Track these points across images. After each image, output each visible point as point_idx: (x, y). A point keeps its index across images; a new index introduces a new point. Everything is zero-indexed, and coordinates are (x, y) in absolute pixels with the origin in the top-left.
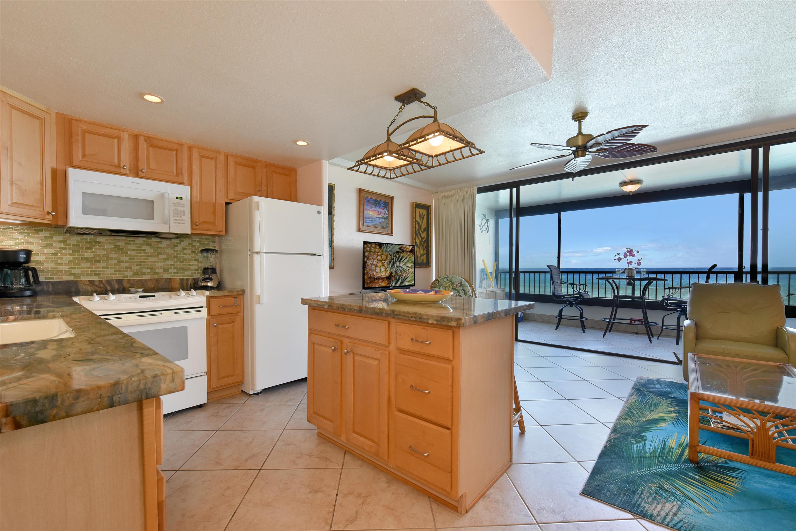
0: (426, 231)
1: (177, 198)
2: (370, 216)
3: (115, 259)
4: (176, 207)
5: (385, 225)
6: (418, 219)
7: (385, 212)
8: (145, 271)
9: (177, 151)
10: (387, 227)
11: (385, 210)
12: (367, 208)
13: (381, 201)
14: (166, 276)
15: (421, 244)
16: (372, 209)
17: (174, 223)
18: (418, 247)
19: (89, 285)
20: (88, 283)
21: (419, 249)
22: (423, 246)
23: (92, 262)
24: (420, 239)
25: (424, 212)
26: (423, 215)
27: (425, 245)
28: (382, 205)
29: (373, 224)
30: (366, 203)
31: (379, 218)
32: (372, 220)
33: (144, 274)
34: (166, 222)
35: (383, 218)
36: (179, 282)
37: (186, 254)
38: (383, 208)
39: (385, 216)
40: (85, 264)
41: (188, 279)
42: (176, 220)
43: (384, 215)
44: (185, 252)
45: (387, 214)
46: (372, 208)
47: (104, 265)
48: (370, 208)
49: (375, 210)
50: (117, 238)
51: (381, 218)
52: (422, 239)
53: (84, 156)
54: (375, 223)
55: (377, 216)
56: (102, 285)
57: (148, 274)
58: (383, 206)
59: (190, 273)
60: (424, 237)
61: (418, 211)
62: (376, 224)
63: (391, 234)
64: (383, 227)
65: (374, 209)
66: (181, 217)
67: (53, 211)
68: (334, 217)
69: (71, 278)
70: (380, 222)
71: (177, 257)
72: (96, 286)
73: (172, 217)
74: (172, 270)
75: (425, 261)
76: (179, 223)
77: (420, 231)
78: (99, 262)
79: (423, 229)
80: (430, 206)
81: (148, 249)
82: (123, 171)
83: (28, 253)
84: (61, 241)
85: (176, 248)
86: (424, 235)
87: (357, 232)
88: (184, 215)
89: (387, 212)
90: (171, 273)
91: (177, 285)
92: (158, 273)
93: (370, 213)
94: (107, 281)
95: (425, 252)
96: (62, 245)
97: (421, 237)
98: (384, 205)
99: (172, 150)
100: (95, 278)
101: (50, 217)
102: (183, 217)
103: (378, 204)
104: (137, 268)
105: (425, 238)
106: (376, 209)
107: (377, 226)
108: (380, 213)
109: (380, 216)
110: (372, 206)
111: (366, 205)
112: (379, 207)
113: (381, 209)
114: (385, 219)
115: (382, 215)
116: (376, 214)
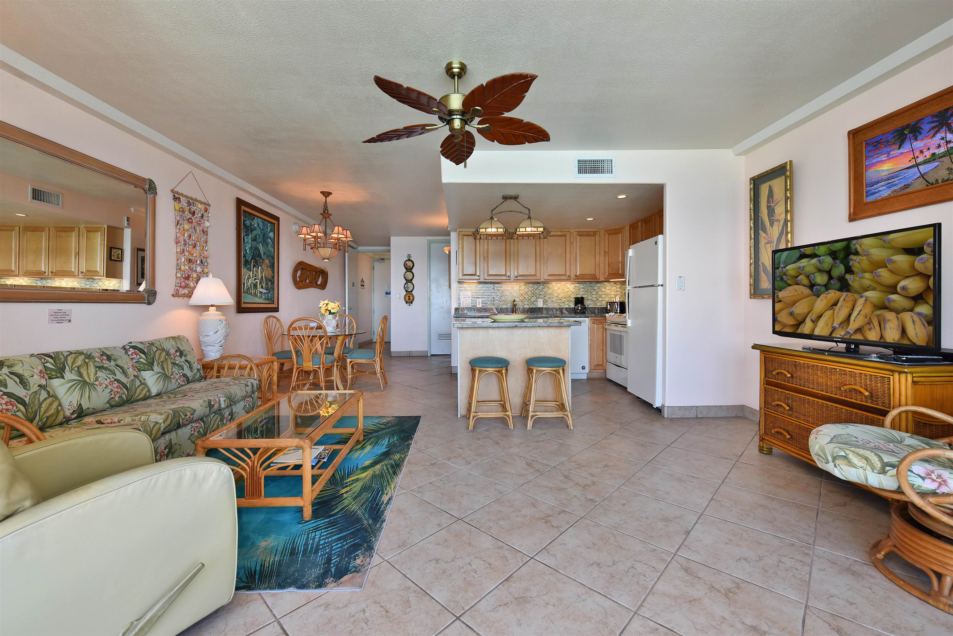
2: (886, 173)
5: (943, 174)
11: (939, 136)
12: (874, 161)
13: (921, 120)
29: (895, 191)
31: (917, 165)
35: (933, 159)
38: (932, 132)
39: (942, 150)
43: (935, 151)
45: (948, 143)
46: (889, 153)
48: (883, 157)
49: (902, 154)
51: (925, 162)
55: (910, 164)
58: (933, 128)
62: (907, 186)
65: (896, 152)
68: (788, 214)
70: (922, 176)
87: (848, 221)
93: (884, 168)
98: (934, 125)
103: (910, 132)
106: (906, 147)
107: (909, 190)
108: (922, 152)
109: (921, 159)
110: (889, 149)
111: (871, 156)
112: (916, 139)
113: (922, 139)
114: (941, 160)
115: (928, 154)
116: (905, 162)
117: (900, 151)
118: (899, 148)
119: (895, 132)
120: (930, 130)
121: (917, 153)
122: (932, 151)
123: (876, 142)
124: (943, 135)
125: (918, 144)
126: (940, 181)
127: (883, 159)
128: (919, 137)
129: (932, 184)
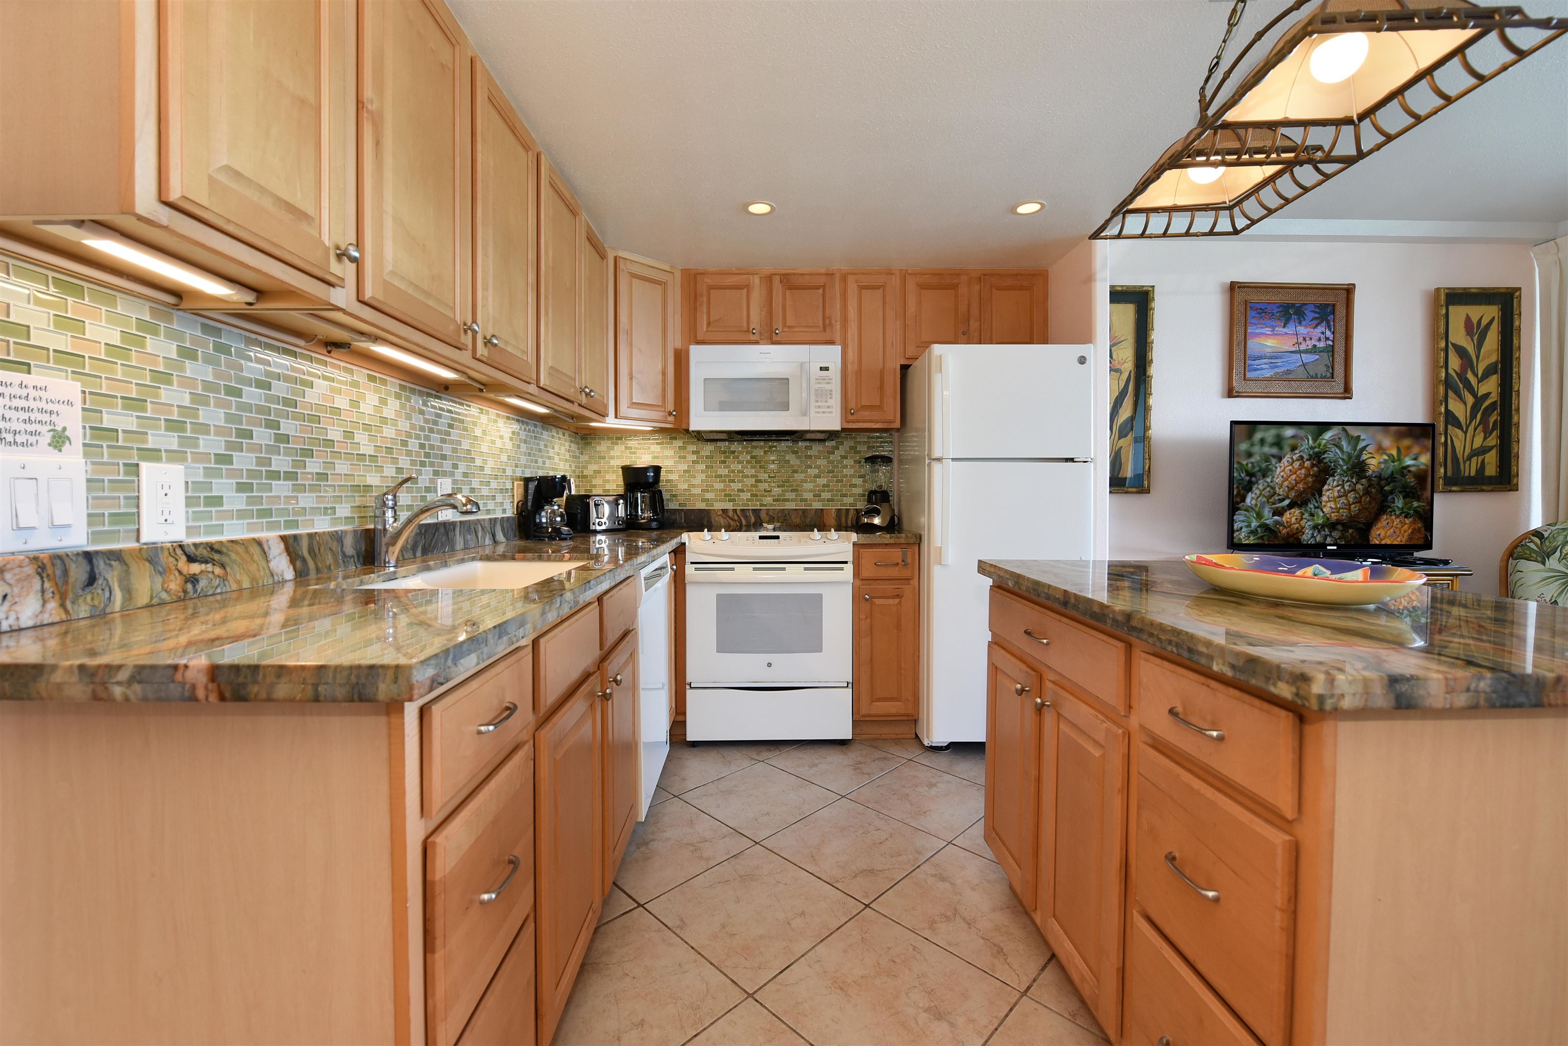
0: (1496, 373)
1: (821, 369)
2: (1269, 350)
3: (752, 476)
4: (820, 386)
5: (1322, 370)
6: (1459, 336)
7: (1323, 333)
8: (789, 495)
9: (824, 287)
10: (1329, 375)
11: (1320, 329)
12: (1257, 331)
13: (1306, 304)
14: (817, 505)
15: (1473, 416)
16: (1272, 331)
17: (816, 412)
18: (1460, 428)
19: (721, 515)
20: (721, 512)
21: (1466, 433)
22: (1484, 421)
23: (724, 481)
24: (1470, 400)
25: (1490, 313)
26: (1484, 322)
27: (1494, 417)
28: (1310, 315)
29: (1277, 373)
30: (1254, 317)
31: (1300, 352)
32: (1273, 361)
33: (787, 500)
34: (805, 413)
35: (1314, 350)
36: (834, 515)
37: (846, 467)
38: (1315, 322)
39: (1321, 345)
40: (719, 486)
41: (848, 510)
42: (819, 407)
43: (1317, 344)
44: (845, 462)
45: (1327, 339)
46: (1273, 328)
47: (740, 486)
48: (1267, 331)
49: (1286, 334)
50: (754, 443)
51: (1306, 352)
52: (1479, 400)
53: (709, 324)
54: (1286, 369)
55: (1293, 349)
56: (736, 518)
57: (792, 500)
58: (1315, 318)
59: (850, 500)
60: (1487, 395)
61: (1458, 314)
62: (1289, 372)
63: (1347, 393)
64: (1313, 378)
65: (1281, 329)
66: (826, 401)
67: (674, 411)
68: (1150, 366)
69: (701, 506)
70: (1304, 365)
71: (833, 471)
72: (729, 517)
73: (813, 404)
74: (826, 495)
75: (1491, 470)
76: (824, 412)
77: (1470, 376)
78: (733, 481)
79: (1481, 369)
80: (1519, 289)
81: (793, 460)
82: (752, 338)
83: (657, 469)
84: (694, 453)
85: (832, 457)
86: (1491, 386)
87: (1223, 397)
88: (831, 398)
89: (1328, 334)
90: (823, 500)
91: (831, 520)
92: (806, 500)
93: (1269, 344)
94: (742, 510)
95: (1493, 440)
96: (694, 457)
97: (1474, 394)
98: (1317, 316)
99: (817, 288)
100: (729, 506)
101: (671, 419)
102: (829, 400)
103: (1295, 313)
104: (777, 491)
105: (1494, 397)
106: (1290, 329)
107: (1291, 376)
108: (1305, 339)
109: (1303, 347)
110: (1274, 323)
111: (1255, 324)
112: (1300, 323)
113: (1306, 326)
114: (1320, 354)
115: (1310, 344)
116: (1287, 345)
117: (1285, 330)
118: (1284, 327)
119: (1281, 306)
120: (1312, 320)
121: (1301, 340)
122: (1314, 342)
123: (1261, 309)
124: (1323, 329)
125: (1302, 330)
126: (1319, 376)
127: (1268, 333)
128: (1303, 323)
129: (1312, 377)
